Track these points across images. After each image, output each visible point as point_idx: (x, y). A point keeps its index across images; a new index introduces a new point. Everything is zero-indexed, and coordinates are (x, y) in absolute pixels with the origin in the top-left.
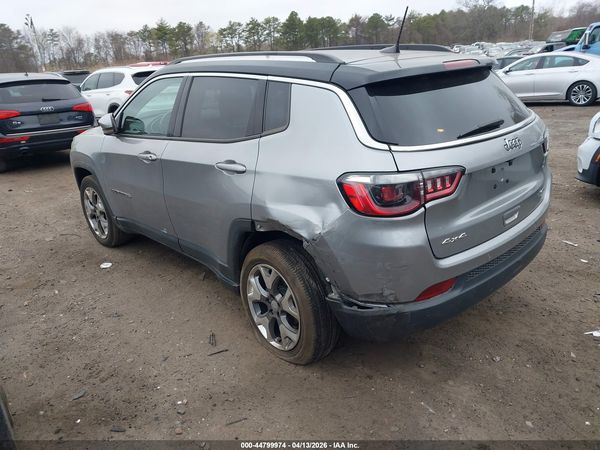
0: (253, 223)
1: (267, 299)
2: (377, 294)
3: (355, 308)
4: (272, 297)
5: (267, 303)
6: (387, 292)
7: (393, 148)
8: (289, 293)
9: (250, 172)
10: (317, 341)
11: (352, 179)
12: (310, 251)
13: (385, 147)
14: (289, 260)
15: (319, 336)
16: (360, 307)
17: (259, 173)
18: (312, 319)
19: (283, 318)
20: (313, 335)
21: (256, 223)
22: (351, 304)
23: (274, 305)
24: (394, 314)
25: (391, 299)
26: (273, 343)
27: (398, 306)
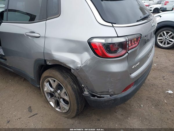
0: (45, 61)
1: (53, 92)
2: (106, 92)
3: (96, 98)
4: (56, 91)
5: (53, 94)
6: (110, 91)
7: (114, 25)
8: (64, 90)
9: (42, 37)
10: (78, 110)
11: (95, 40)
12: (75, 74)
13: (110, 25)
14: (63, 77)
15: (78, 108)
16: (98, 97)
17: (47, 37)
18: (75, 101)
19: (61, 100)
20: (76, 108)
21: (47, 61)
22: (94, 96)
23: (57, 95)
24: (113, 99)
25: (112, 93)
26: (57, 109)
27: (115, 96)
